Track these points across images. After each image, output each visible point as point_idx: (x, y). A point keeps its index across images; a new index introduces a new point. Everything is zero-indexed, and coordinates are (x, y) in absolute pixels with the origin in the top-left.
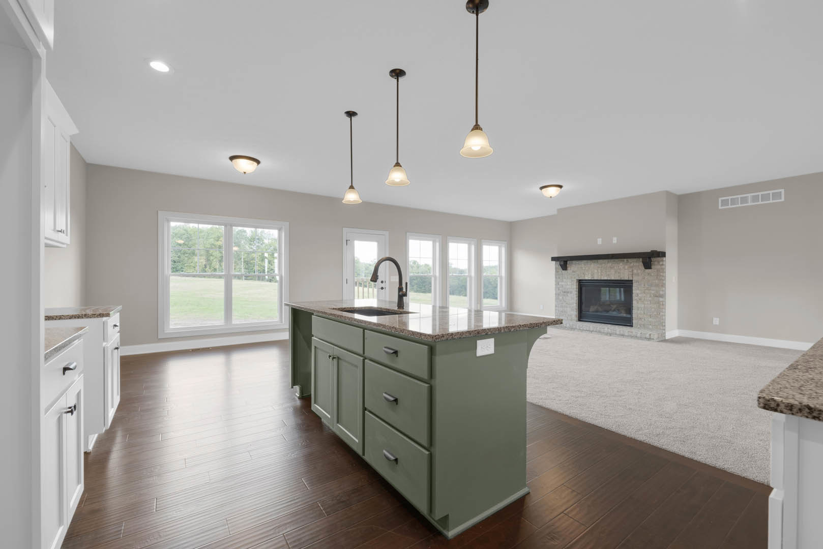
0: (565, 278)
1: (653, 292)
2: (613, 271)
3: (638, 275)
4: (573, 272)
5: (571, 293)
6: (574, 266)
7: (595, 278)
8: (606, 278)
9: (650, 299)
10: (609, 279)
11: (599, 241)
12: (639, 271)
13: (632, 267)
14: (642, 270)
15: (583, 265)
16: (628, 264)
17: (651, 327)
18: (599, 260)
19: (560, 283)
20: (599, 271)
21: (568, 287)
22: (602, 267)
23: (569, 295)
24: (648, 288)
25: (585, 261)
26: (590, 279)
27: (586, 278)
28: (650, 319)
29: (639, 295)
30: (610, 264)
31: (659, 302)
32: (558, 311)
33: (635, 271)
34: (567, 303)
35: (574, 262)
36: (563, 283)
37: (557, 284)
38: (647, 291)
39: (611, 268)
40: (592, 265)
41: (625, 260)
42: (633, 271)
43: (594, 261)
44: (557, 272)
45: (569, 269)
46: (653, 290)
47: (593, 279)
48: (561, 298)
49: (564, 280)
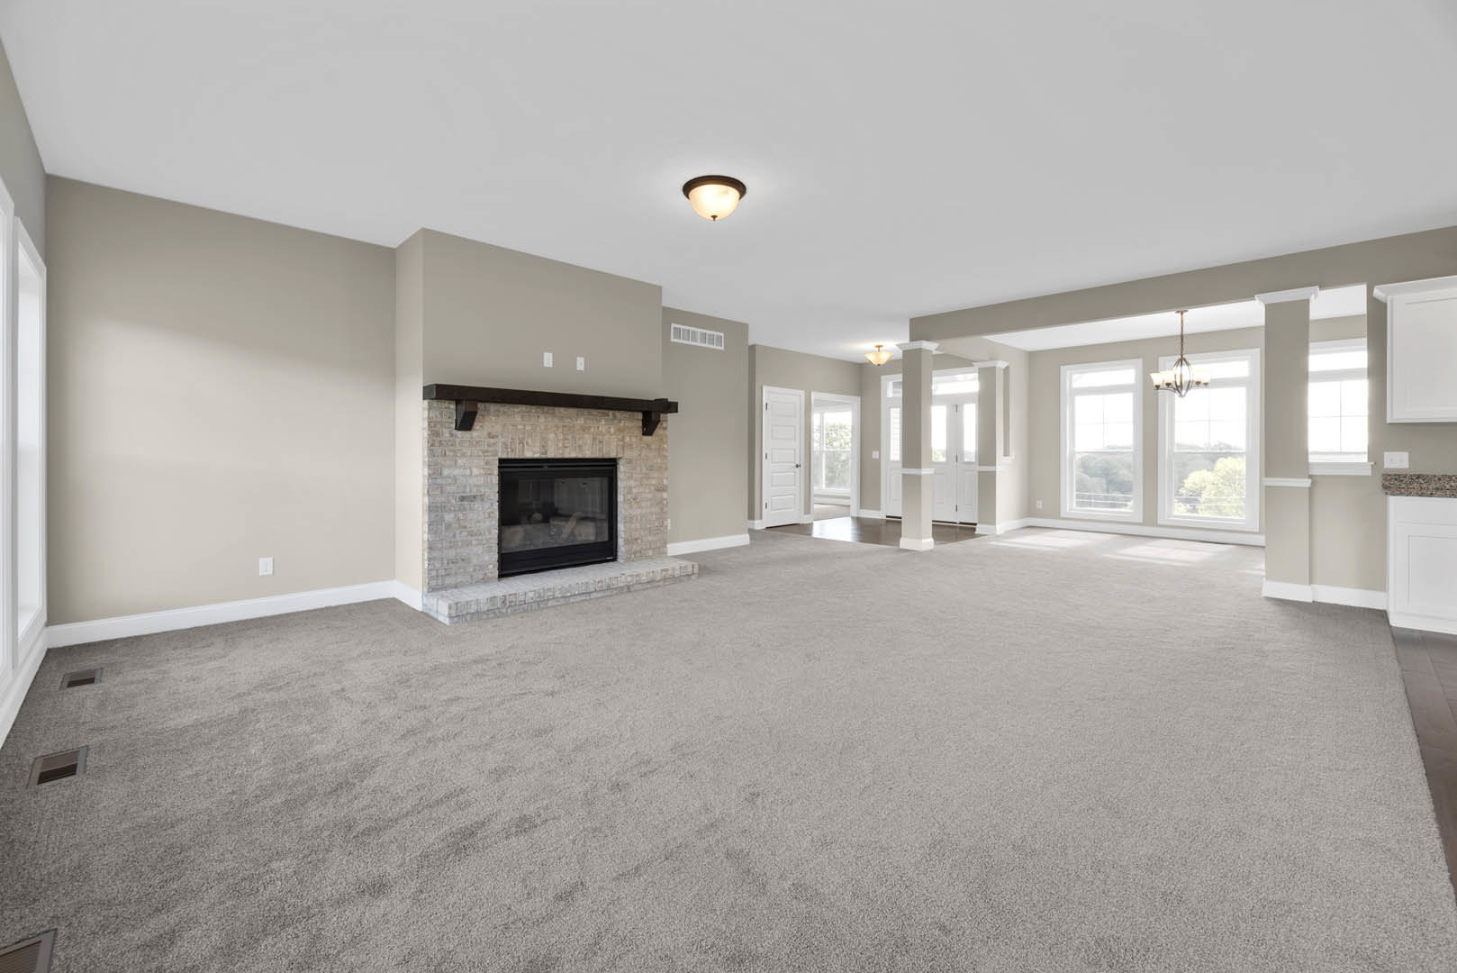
0: (464, 455)
1: (654, 482)
2: (588, 438)
3: (630, 445)
4: (490, 436)
5: (482, 497)
6: (493, 418)
7: (550, 455)
8: (573, 455)
9: (650, 496)
10: (580, 456)
11: (548, 360)
12: (634, 440)
13: (620, 430)
14: (636, 437)
15: (518, 418)
16: (616, 422)
17: (650, 553)
18: (557, 409)
19: (446, 472)
20: (561, 437)
21: (473, 481)
22: (564, 426)
23: (477, 505)
24: (646, 474)
25: (523, 408)
26: (537, 456)
27: (528, 455)
28: (650, 538)
29: (635, 491)
30: (581, 421)
31: (661, 502)
32: (438, 565)
33: (627, 439)
34: (471, 534)
35: (493, 407)
36: (457, 472)
37: (435, 473)
38: (645, 482)
39: (584, 429)
40: (542, 420)
41: (611, 413)
42: (623, 437)
43: (546, 409)
44: (437, 434)
45: (477, 425)
46: (654, 478)
47: (544, 456)
48: (449, 517)
49: (460, 462)
